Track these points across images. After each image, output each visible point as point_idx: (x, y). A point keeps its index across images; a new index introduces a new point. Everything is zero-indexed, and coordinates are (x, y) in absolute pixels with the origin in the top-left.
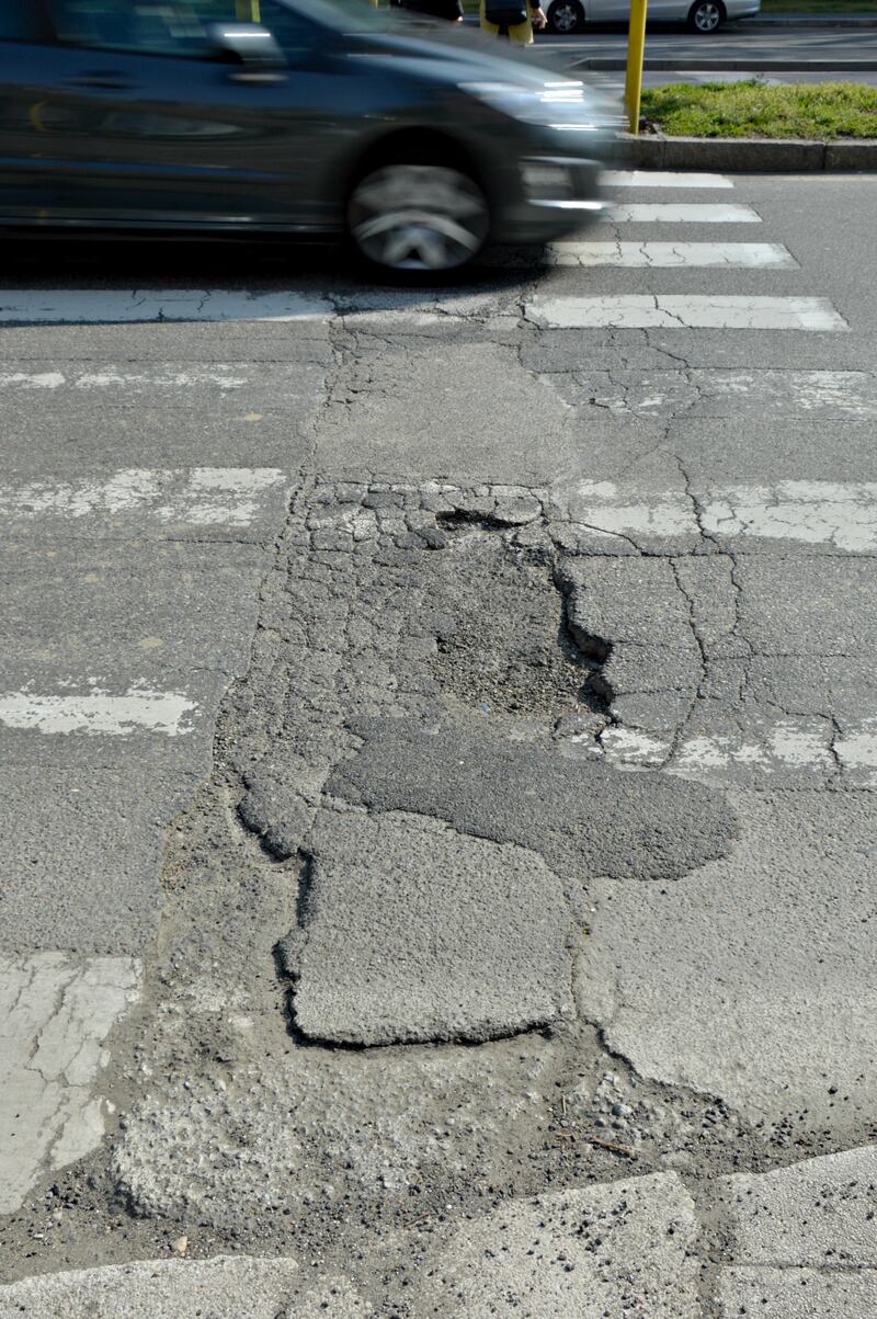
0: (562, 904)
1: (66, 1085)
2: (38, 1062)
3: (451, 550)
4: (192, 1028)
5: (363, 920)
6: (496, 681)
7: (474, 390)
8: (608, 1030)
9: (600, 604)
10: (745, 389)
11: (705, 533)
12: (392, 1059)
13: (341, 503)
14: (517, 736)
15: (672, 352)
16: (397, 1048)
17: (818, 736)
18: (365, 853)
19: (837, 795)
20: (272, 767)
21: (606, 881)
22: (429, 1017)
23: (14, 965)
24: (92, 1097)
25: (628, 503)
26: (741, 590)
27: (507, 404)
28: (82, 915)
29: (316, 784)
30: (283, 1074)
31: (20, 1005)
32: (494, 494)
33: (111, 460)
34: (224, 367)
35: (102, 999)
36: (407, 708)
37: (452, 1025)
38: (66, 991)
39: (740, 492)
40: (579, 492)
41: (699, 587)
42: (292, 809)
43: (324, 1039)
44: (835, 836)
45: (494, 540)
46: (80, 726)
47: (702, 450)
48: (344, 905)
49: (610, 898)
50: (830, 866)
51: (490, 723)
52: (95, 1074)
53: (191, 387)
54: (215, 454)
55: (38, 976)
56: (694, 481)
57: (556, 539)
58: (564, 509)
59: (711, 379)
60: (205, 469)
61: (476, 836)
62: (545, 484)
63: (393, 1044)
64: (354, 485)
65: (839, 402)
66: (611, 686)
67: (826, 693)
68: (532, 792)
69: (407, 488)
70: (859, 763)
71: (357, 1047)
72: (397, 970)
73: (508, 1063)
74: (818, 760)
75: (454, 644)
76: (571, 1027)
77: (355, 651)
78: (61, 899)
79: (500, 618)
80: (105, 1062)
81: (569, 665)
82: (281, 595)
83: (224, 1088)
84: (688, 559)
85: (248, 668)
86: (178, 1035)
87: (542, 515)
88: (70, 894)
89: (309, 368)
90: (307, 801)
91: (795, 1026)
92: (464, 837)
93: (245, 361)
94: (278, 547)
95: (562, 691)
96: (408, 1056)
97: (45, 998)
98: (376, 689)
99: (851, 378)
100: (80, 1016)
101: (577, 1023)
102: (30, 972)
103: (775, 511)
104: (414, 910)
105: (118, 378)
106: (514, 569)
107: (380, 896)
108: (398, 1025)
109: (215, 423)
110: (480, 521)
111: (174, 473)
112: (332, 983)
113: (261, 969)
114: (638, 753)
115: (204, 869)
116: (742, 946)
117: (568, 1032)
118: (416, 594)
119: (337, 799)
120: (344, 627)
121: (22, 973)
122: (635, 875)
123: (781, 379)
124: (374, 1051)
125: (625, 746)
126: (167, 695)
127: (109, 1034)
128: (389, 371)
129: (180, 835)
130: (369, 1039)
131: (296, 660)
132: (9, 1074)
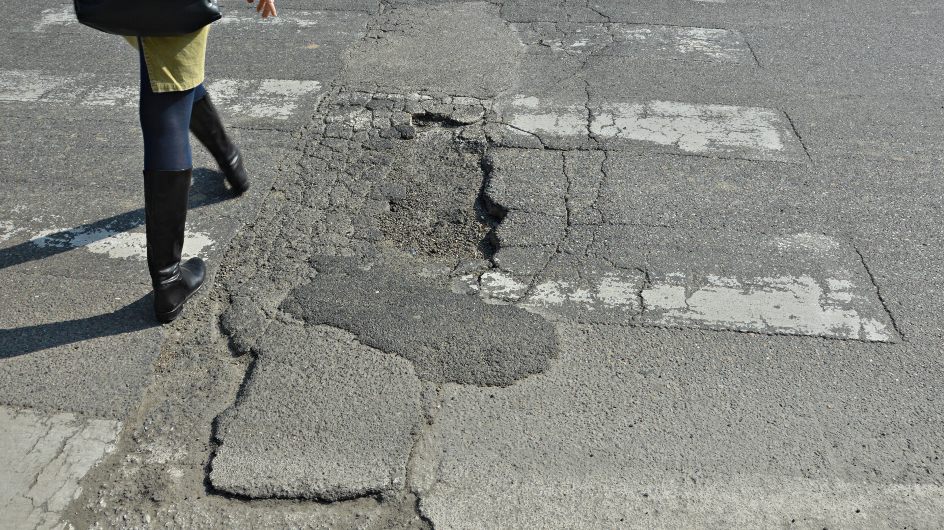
0: (418, 401)
1: (46, 510)
2: (33, 493)
3: (417, 140)
4: (142, 475)
5: (277, 404)
6: (425, 233)
7: (463, 32)
8: (423, 499)
9: (506, 182)
10: (643, 37)
11: (591, 135)
12: (268, 509)
13: (352, 105)
14: (425, 273)
15: (601, 11)
16: (273, 501)
17: (632, 285)
18: (293, 355)
19: (635, 330)
20: (251, 288)
21: (453, 385)
22: (299, 480)
23: (40, 421)
24: (60, 521)
25: (544, 112)
26: (605, 176)
27: (482, 42)
28: (95, 388)
29: (276, 302)
30: (191, 514)
31: (35, 450)
32: (454, 102)
33: (214, 73)
34: (306, 13)
35: (89, 449)
36: (355, 250)
37: (314, 487)
38: (68, 442)
39: (622, 107)
40: (513, 103)
41: (578, 173)
42: (255, 320)
43: (224, 491)
44: (626, 360)
45: (447, 134)
46: (135, 253)
47: (604, 78)
48: (267, 392)
49: (453, 399)
50: (617, 383)
51: (410, 263)
52: (68, 504)
53: (280, 26)
54: (281, 70)
55: (53, 430)
56: (593, 98)
57: (488, 135)
58: (499, 114)
59: (623, 30)
60: (271, 80)
61: (372, 347)
62: (491, 97)
63: (271, 498)
64: (363, 94)
65: (705, 49)
66: (499, 241)
67: (647, 253)
68: (418, 317)
69: (398, 96)
70: (657, 306)
71: (246, 498)
72: (288, 443)
73: (346, 518)
74: (628, 303)
75: (401, 206)
76: (398, 495)
77: (332, 208)
78: (85, 375)
79: (439, 188)
80: (77, 496)
81: (478, 223)
82: (294, 167)
83: (149, 521)
84: (576, 153)
85: (257, 217)
86: (132, 479)
87: (484, 118)
88: (91, 372)
89: (360, 15)
90: (267, 315)
91: (560, 505)
92: (364, 347)
93: (320, 10)
94: (302, 134)
95: (469, 241)
96: (279, 507)
97: (52, 446)
98: (338, 236)
99: (717, 33)
100: (71, 460)
101: (403, 492)
102: (49, 427)
103: (643, 122)
104: (313, 399)
105: (236, 19)
106: (456, 155)
107: (293, 387)
108: (277, 484)
109: (288, 50)
110: (441, 121)
111: (250, 82)
112: (242, 450)
113: (201, 435)
114: (503, 291)
115: (187, 359)
116: (537, 441)
117: (395, 498)
118: (384, 170)
119: (286, 314)
120: (329, 192)
121: (43, 426)
122: (475, 382)
123: (670, 32)
124: (257, 502)
125: (496, 285)
126: (198, 234)
127: (86, 475)
128: (411, 18)
129: (178, 334)
130: (254, 493)
131: (291, 213)
132: (11, 500)
